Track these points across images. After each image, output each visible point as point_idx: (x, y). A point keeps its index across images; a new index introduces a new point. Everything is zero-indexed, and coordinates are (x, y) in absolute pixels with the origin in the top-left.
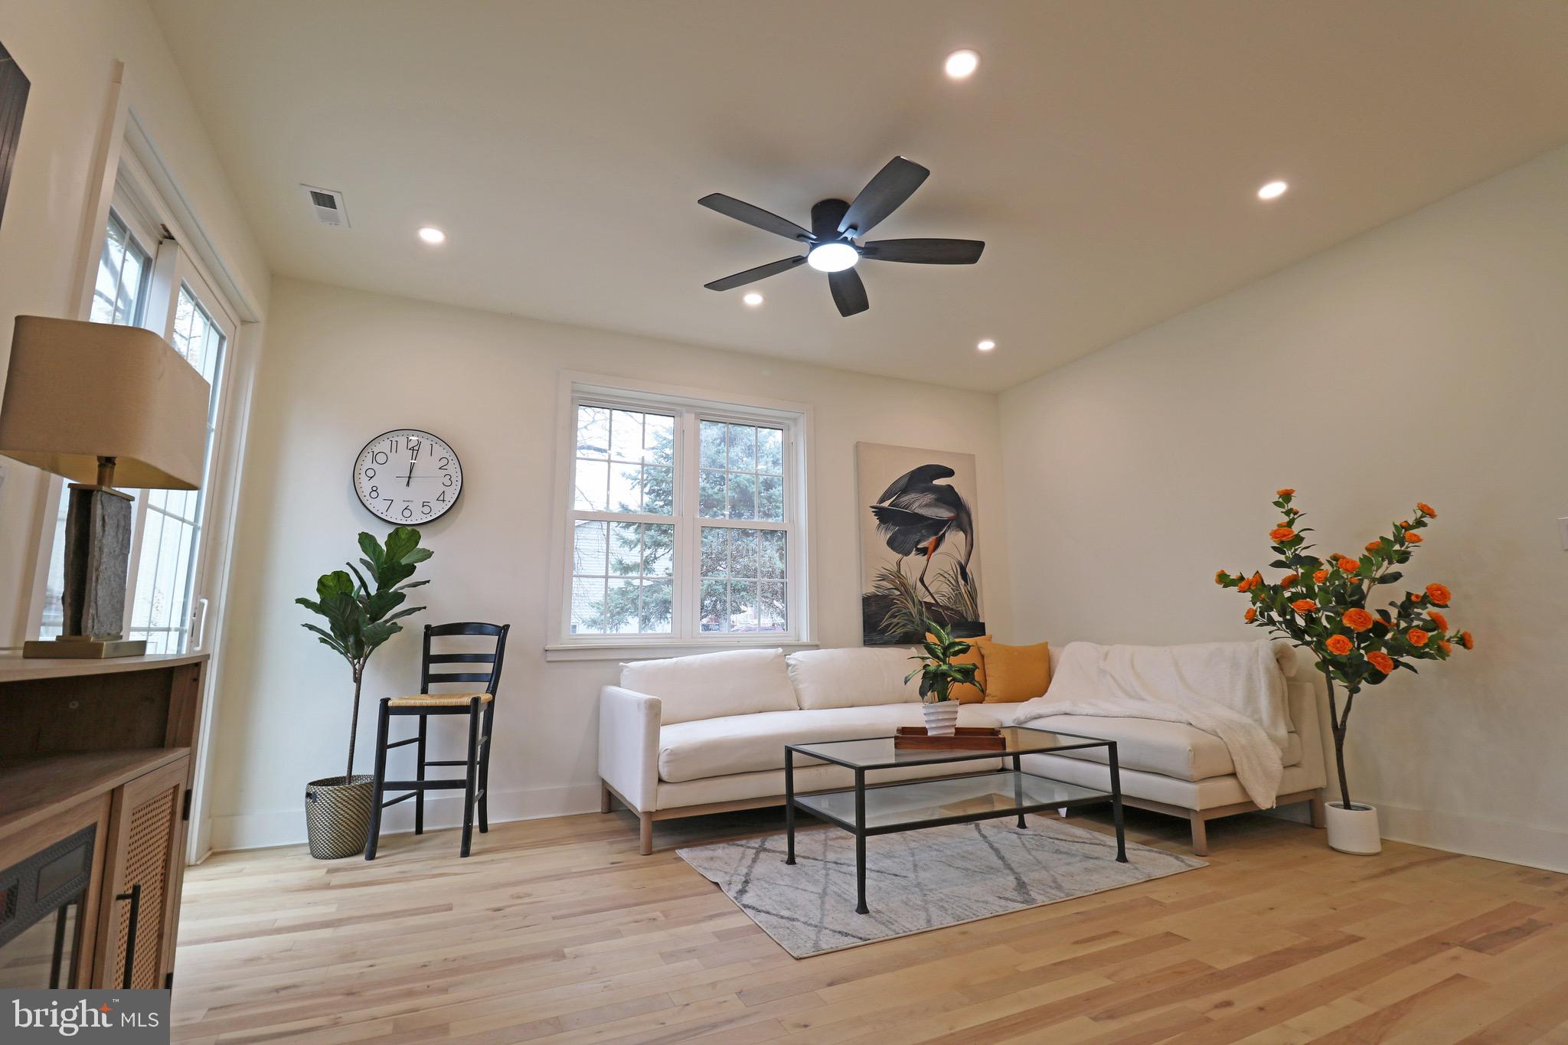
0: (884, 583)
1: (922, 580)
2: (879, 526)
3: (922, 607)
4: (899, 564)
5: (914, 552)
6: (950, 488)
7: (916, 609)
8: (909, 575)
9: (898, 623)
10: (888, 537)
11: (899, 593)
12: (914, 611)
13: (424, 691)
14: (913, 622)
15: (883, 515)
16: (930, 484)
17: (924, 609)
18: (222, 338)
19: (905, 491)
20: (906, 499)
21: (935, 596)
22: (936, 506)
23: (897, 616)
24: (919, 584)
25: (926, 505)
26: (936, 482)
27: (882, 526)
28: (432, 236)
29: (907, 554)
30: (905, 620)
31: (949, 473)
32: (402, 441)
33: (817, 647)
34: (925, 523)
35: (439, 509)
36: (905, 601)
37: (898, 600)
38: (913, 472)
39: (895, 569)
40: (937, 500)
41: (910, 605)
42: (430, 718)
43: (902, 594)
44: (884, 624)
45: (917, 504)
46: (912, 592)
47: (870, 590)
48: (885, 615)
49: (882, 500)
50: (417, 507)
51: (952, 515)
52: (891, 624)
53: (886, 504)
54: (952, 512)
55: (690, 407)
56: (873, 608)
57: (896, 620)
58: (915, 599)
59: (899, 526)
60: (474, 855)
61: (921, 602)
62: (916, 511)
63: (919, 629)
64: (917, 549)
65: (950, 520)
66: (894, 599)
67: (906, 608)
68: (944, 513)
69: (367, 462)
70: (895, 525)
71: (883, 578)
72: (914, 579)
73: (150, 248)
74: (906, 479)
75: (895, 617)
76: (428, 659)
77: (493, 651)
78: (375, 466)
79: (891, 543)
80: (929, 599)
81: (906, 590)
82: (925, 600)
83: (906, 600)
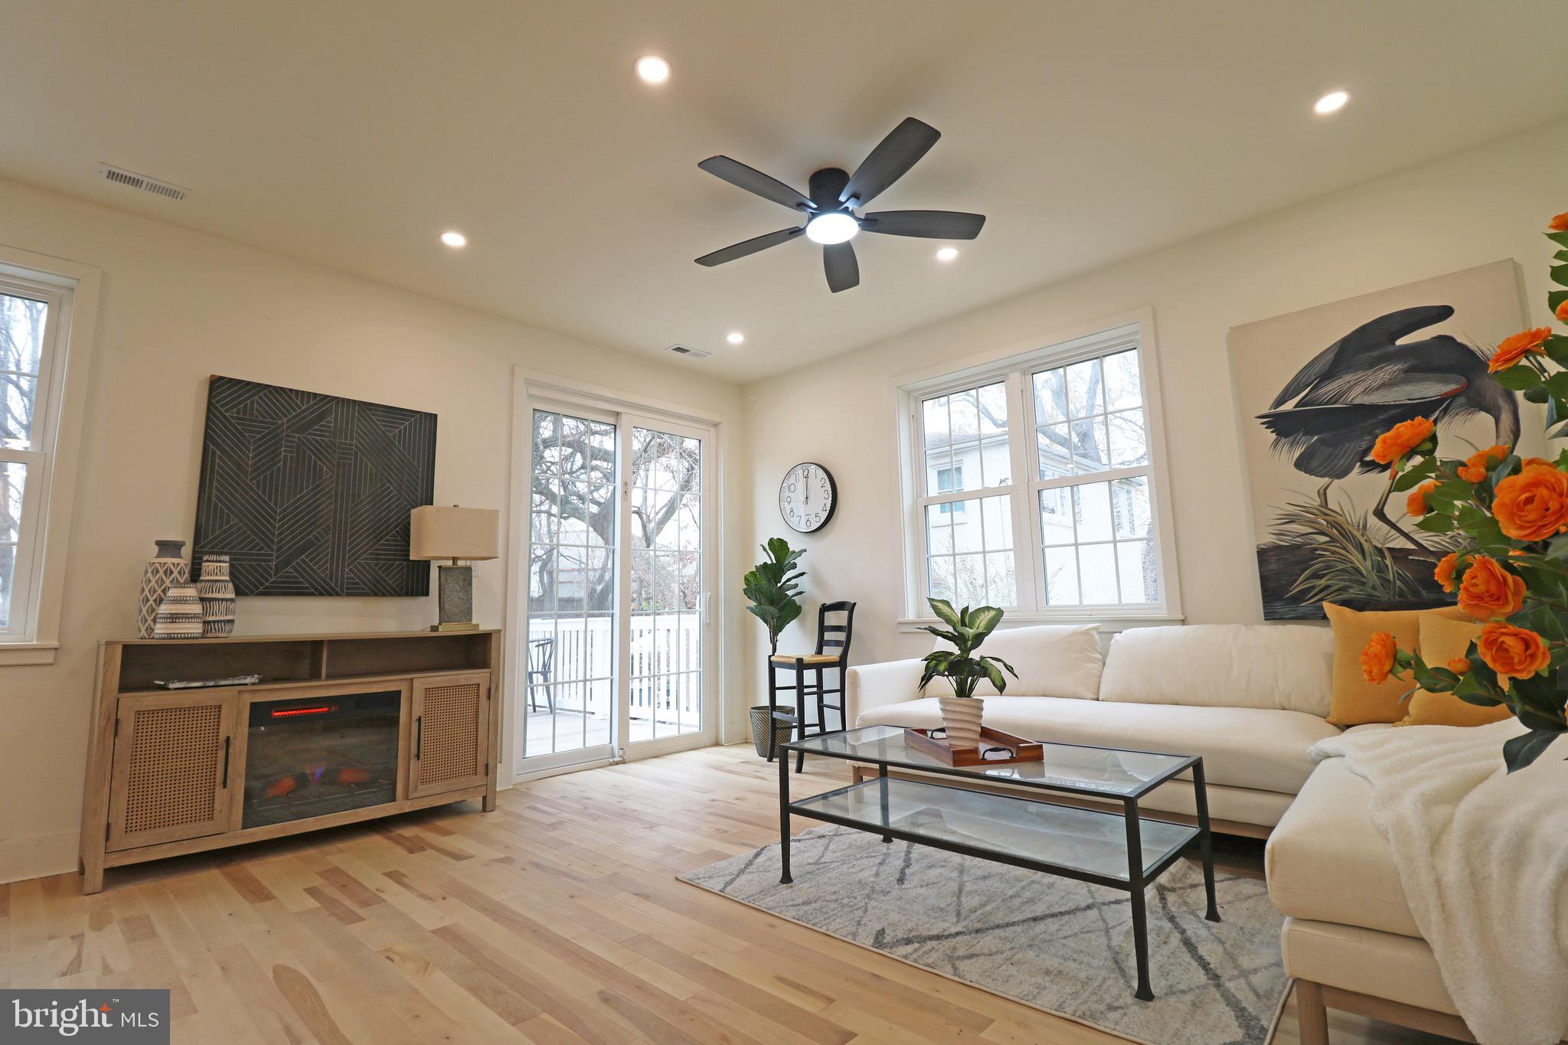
0: (1294, 527)
1: (1380, 513)
2: (1276, 443)
3: (1383, 557)
4: (1323, 494)
5: (1357, 469)
6: (1446, 340)
7: (1369, 563)
8: (1347, 508)
9: (1327, 587)
10: (1297, 454)
11: (1328, 539)
12: (1365, 566)
13: (819, 652)
14: (1364, 584)
15: (1281, 424)
16: (1390, 349)
17: (1388, 562)
18: (700, 441)
19: (1328, 375)
20: (1331, 388)
21: (1416, 537)
22: (1405, 381)
23: (1325, 575)
24: (1373, 521)
25: (1383, 386)
26: (1399, 342)
27: (1283, 440)
28: (735, 338)
29: (1343, 473)
30: (1345, 580)
31: (1445, 312)
32: (800, 472)
33: (1183, 622)
34: (1381, 417)
35: (824, 516)
36: (1343, 552)
37: (1326, 550)
38: (1346, 341)
39: (1316, 501)
40: (1407, 371)
41: (1355, 557)
42: (825, 670)
43: (1333, 540)
44: (1295, 589)
45: (1359, 389)
46: (1358, 535)
47: (1268, 539)
48: (1300, 576)
49: (1281, 401)
50: (812, 518)
51: (1453, 386)
52: (1313, 588)
53: (1289, 406)
54: (1445, 382)
55: (1013, 366)
56: (1274, 567)
57: (1323, 582)
58: (1366, 546)
59: (1317, 435)
60: (804, 773)
61: (1380, 551)
62: (1357, 401)
63: (1377, 594)
64: (1364, 464)
65: (1452, 396)
66: (1317, 549)
67: (1345, 560)
68: (1431, 389)
69: (786, 494)
70: (1309, 433)
71: (1291, 519)
72: (1360, 513)
73: (612, 420)
74: (1331, 356)
75: (1321, 577)
76: (822, 628)
77: (844, 623)
78: (790, 494)
79: (1302, 464)
80: (1401, 543)
81: (1341, 532)
82: (1391, 545)
83: (1344, 549)
